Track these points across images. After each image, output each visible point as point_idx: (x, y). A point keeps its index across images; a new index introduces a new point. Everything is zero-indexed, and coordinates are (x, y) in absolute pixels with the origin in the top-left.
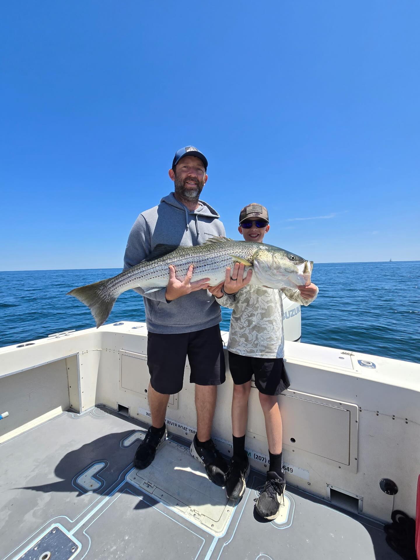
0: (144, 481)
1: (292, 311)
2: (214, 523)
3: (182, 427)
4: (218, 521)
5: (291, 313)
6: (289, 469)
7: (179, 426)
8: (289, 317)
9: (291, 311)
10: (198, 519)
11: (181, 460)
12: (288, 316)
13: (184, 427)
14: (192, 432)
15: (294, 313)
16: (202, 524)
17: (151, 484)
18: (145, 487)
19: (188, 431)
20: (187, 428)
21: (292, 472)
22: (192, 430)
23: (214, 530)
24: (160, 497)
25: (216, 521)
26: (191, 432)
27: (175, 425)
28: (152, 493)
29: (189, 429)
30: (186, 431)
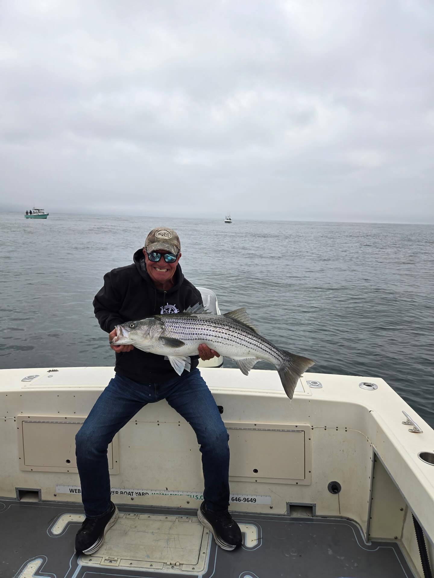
0: (104, 559)
2: (194, 567)
3: (125, 493)
4: (197, 564)
6: (252, 500)
7: (121, 493)
10: (177, 569)
11: (136, 527)
13: (129, 492)
14: (141, 495)
16: (183, 571)
17: (114, 558)
18: (107, 563)
19: (134, 496)
20: (132, 492)
21: (255, 502)
22: (140, 493)
23: (195, 572)
24: (130, 566)
25: (195, 564)
26: (139, 495)
27: (116, 493)
28: (119, 566)
29: (136, 493)
30: (132, 495)
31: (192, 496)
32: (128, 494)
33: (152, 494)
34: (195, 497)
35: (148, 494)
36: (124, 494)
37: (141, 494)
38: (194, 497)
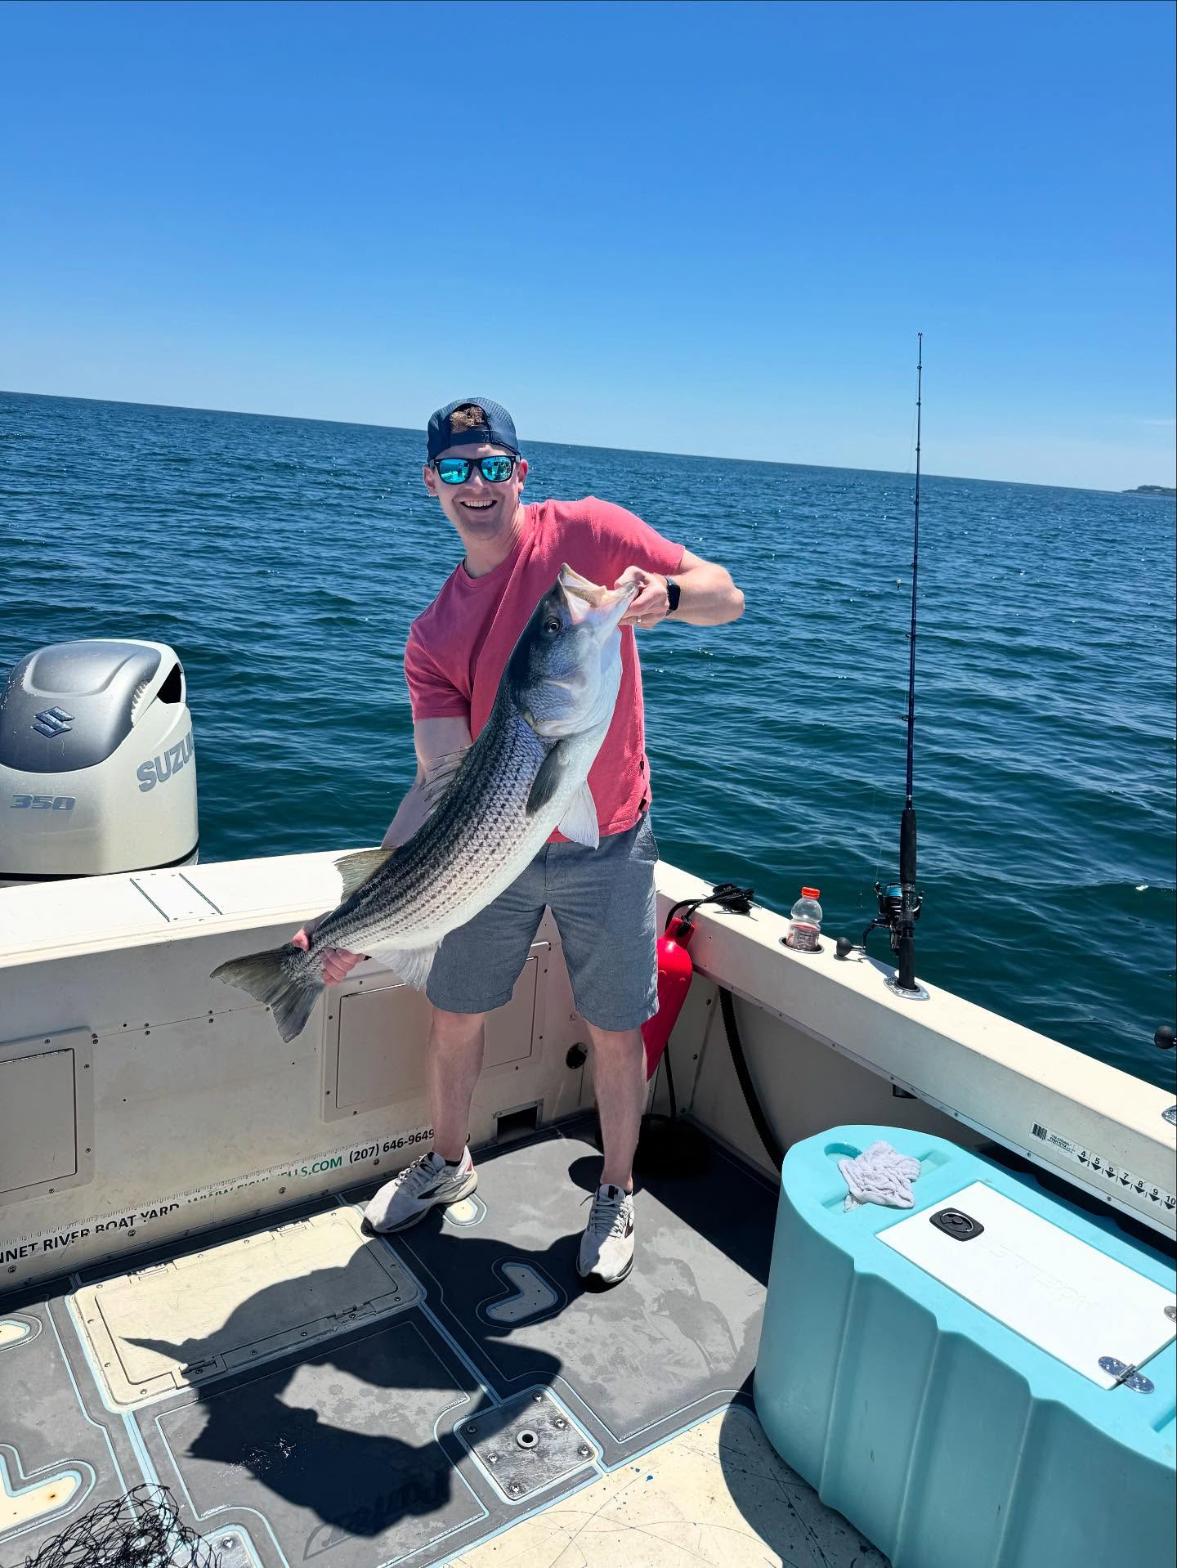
1: (175, 750)
2: (396, 1295)
3: (111, 1226)
5: (172, 758)
7: (99, 1229)
8: (167, 776)
9: (172, 751)
10: (365, 1314)
12: (164, 771)
13: (122, 1220)
14: (156, 1215)
15: (181, 759)
19: (138, 1223)
20: (131, 1217)
22: (154, 1211)
26: (151, 1217)
27: (82, 1236)
29: (142, 1214)
30: (132, 1224)
31: (293, 1173)
32: (118, 1225)
33: (189, 1201)
34: (299, 1172)
35: (178, 1206)
36: (107, 1228)
37: (159, 1214)
38: (296, 1174)
